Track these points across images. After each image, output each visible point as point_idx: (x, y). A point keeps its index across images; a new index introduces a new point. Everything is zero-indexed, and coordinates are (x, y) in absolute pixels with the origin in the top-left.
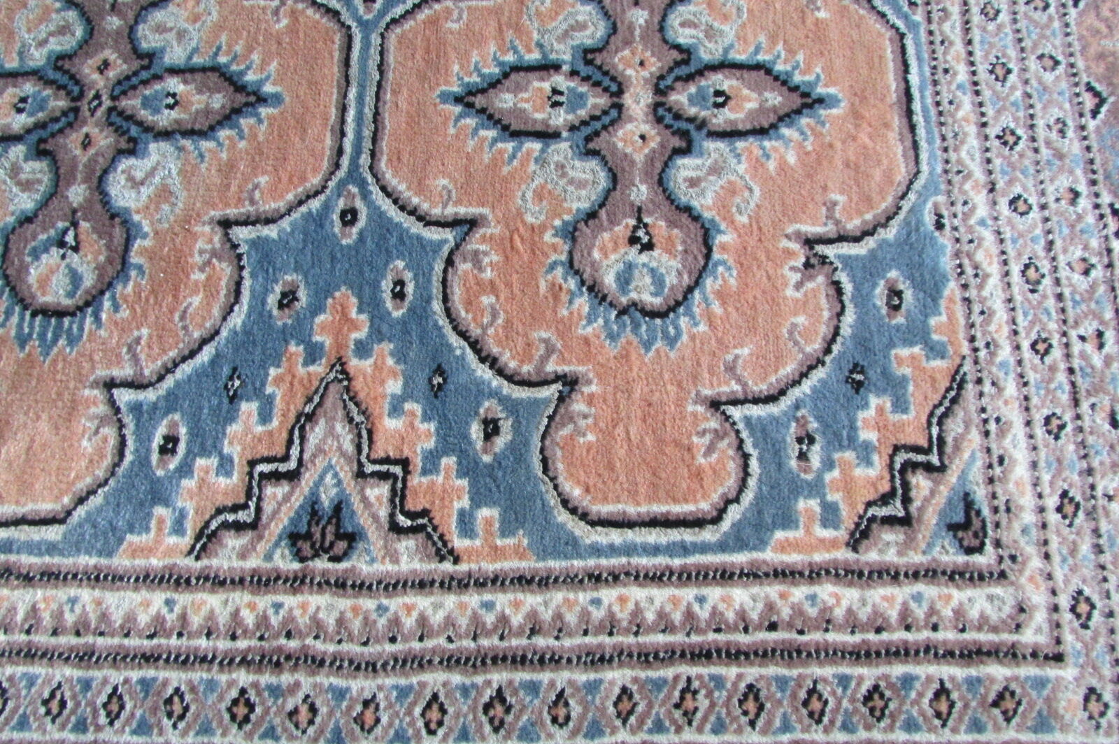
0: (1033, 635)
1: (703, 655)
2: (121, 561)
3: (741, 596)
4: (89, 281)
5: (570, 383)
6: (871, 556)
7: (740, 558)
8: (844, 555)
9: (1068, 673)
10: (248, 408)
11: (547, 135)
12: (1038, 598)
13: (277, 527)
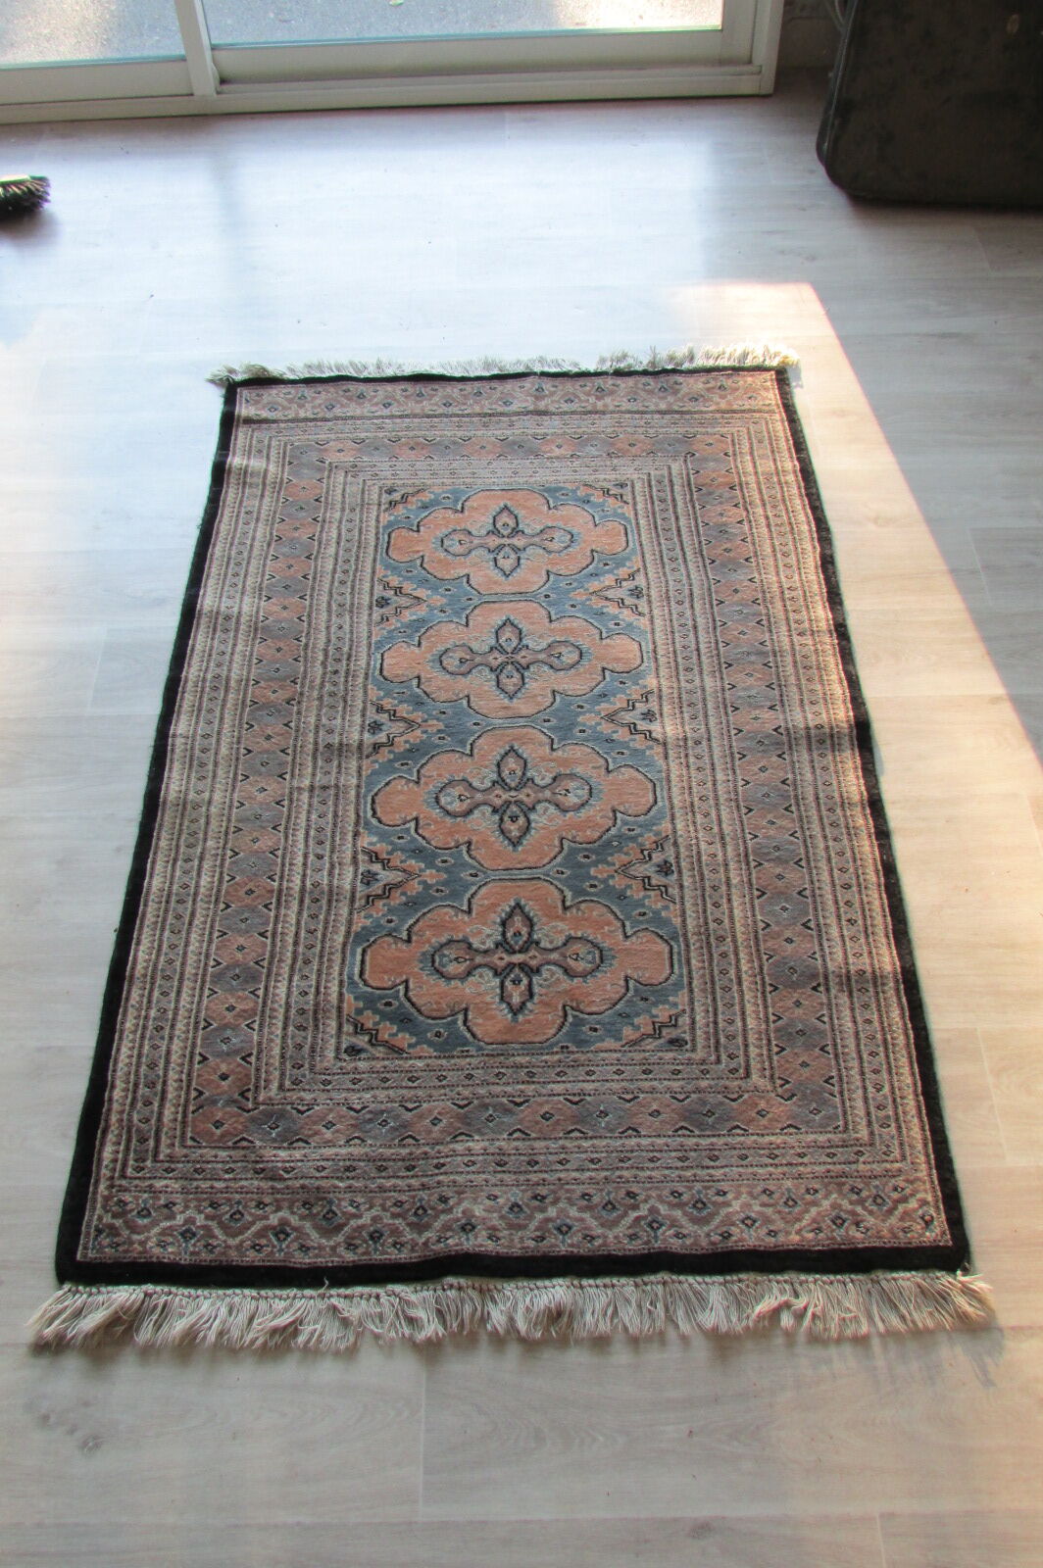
0: (645, 477)
1: (656, 528)
2: (648, 629)
3: (642, 522)
4: (570, 649)
5: (592, 551)
6: (630, 501)
7: (633, 521)
8: (630, 506)
9: (652, 473)
10: (605, 610)
11: (519, 559)
12: (636, 476)
13: (636, 601)
